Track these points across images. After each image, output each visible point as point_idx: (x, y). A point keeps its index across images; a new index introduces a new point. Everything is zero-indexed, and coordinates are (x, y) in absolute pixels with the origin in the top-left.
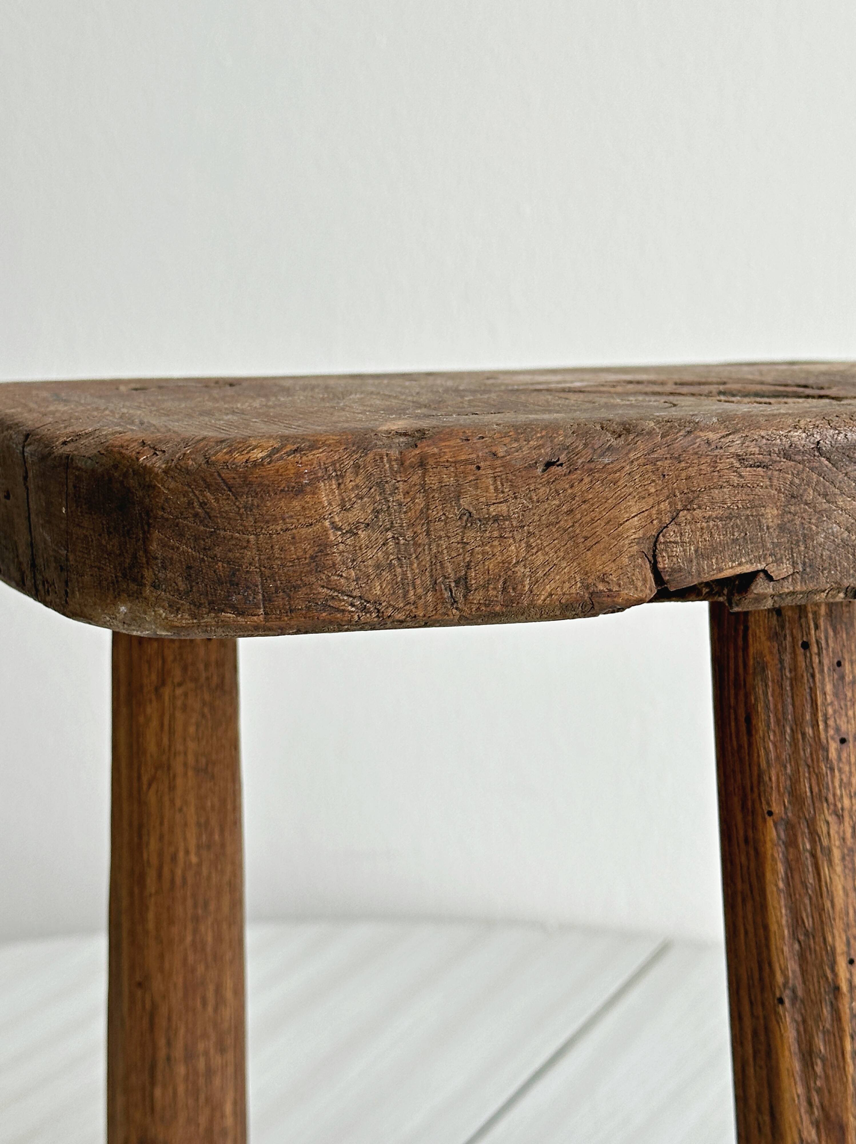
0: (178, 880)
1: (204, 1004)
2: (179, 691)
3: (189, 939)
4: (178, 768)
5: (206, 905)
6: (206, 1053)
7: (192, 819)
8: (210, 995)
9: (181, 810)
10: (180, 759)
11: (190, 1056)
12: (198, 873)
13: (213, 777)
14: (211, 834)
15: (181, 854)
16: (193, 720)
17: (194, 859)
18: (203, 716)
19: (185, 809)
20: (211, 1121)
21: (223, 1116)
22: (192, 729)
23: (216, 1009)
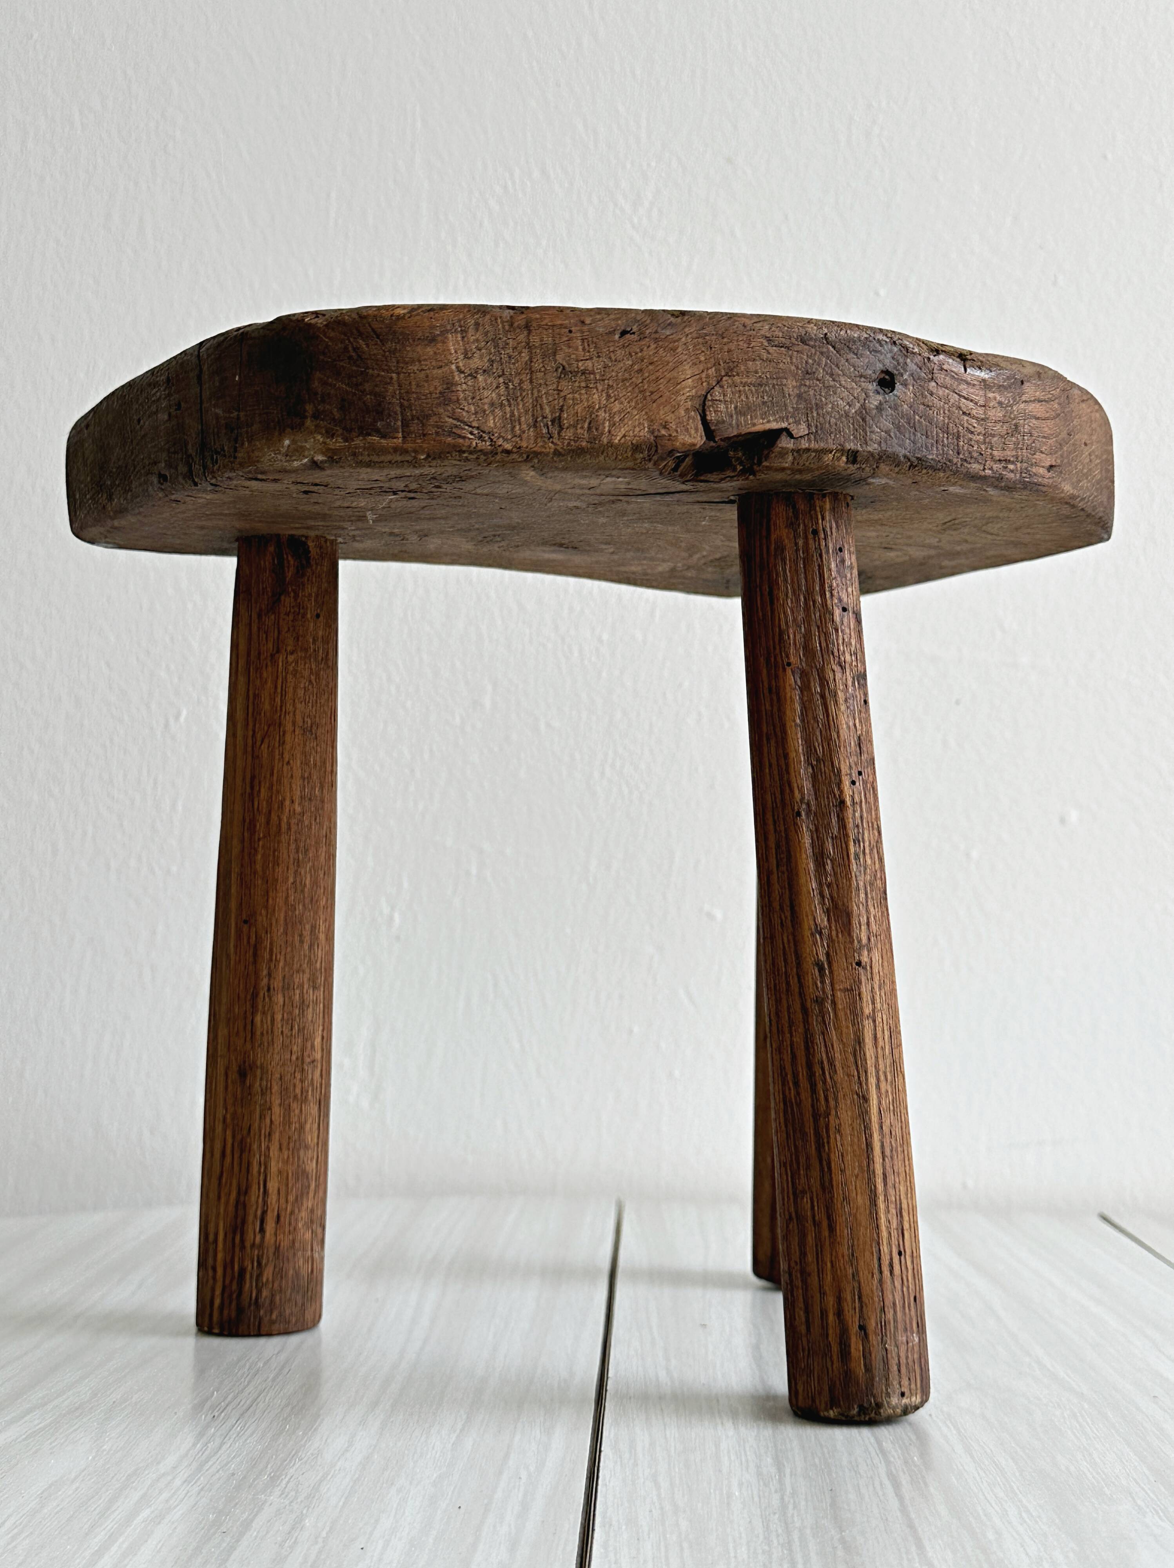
0: (284, 826)
1: (302, 942)
2: (291, 658)
3: (291, 880)
4: (289, 727)
5: (306, 851)
6: (301, 986)
7: (298, 773)
8: (307, 933)
9: (288, 763)
10: (289, 718)
11: (287, 987)
12: (300, 821)
13: (316, 738)
14: (313, 788)
15: (287, 803)
16: (302, 686)
17: (298, 809)
18: (310, 681)
19: (291, 762)
20: (303, 1050)
21: (313, 1046)
22: (301, 693)
23: (311, 946)
